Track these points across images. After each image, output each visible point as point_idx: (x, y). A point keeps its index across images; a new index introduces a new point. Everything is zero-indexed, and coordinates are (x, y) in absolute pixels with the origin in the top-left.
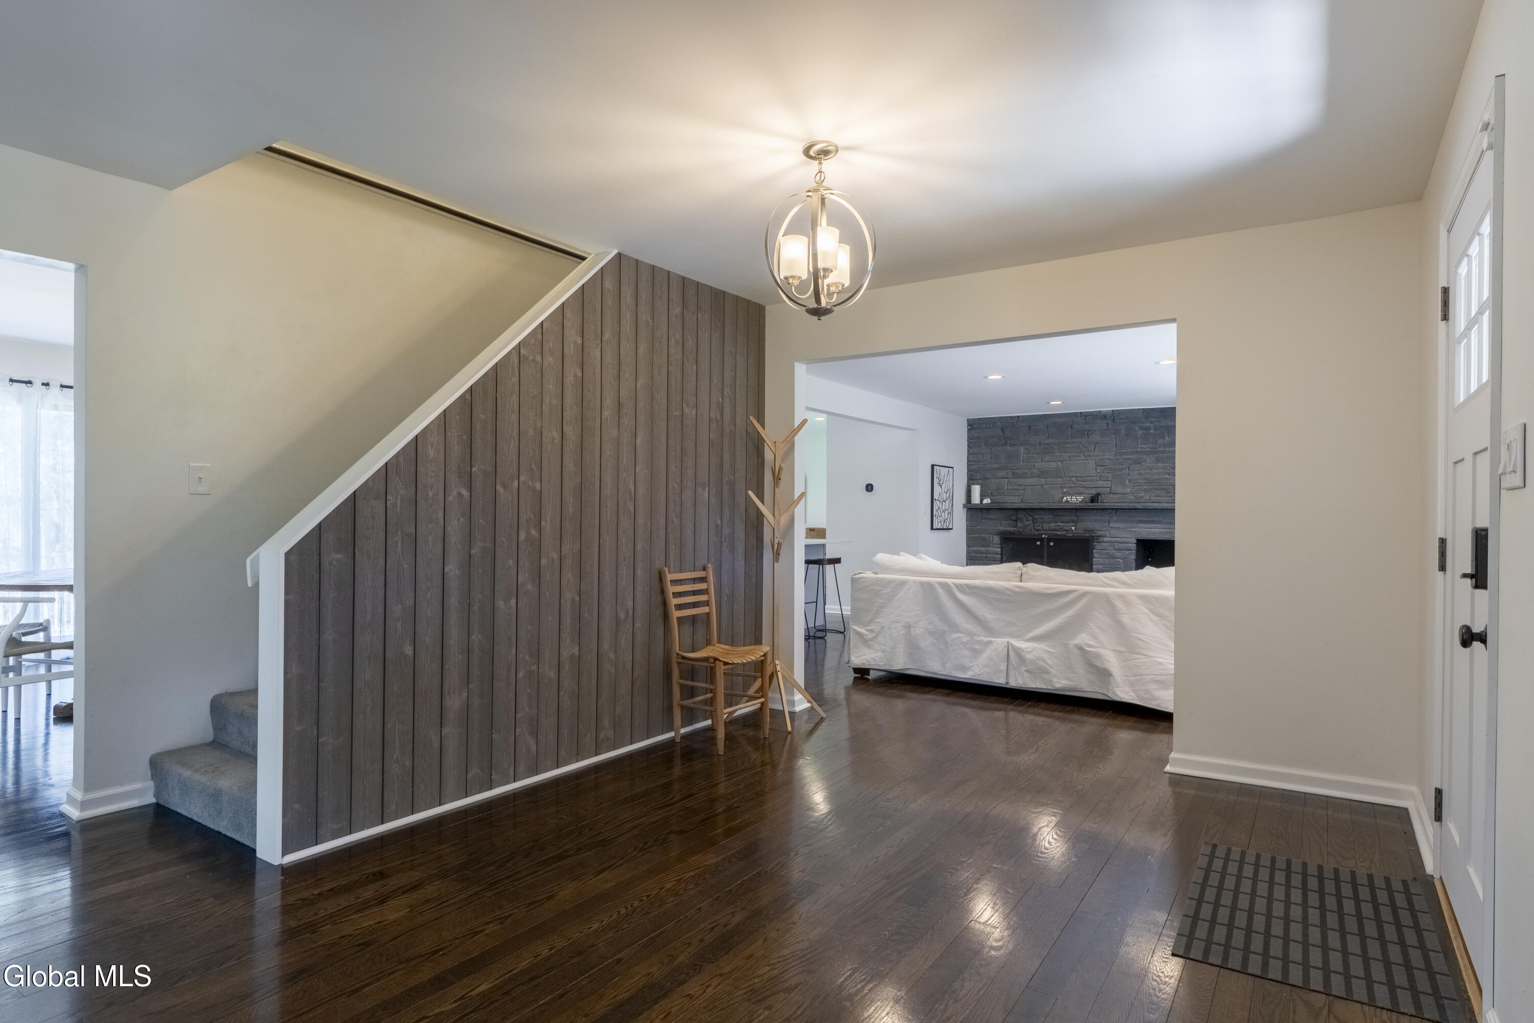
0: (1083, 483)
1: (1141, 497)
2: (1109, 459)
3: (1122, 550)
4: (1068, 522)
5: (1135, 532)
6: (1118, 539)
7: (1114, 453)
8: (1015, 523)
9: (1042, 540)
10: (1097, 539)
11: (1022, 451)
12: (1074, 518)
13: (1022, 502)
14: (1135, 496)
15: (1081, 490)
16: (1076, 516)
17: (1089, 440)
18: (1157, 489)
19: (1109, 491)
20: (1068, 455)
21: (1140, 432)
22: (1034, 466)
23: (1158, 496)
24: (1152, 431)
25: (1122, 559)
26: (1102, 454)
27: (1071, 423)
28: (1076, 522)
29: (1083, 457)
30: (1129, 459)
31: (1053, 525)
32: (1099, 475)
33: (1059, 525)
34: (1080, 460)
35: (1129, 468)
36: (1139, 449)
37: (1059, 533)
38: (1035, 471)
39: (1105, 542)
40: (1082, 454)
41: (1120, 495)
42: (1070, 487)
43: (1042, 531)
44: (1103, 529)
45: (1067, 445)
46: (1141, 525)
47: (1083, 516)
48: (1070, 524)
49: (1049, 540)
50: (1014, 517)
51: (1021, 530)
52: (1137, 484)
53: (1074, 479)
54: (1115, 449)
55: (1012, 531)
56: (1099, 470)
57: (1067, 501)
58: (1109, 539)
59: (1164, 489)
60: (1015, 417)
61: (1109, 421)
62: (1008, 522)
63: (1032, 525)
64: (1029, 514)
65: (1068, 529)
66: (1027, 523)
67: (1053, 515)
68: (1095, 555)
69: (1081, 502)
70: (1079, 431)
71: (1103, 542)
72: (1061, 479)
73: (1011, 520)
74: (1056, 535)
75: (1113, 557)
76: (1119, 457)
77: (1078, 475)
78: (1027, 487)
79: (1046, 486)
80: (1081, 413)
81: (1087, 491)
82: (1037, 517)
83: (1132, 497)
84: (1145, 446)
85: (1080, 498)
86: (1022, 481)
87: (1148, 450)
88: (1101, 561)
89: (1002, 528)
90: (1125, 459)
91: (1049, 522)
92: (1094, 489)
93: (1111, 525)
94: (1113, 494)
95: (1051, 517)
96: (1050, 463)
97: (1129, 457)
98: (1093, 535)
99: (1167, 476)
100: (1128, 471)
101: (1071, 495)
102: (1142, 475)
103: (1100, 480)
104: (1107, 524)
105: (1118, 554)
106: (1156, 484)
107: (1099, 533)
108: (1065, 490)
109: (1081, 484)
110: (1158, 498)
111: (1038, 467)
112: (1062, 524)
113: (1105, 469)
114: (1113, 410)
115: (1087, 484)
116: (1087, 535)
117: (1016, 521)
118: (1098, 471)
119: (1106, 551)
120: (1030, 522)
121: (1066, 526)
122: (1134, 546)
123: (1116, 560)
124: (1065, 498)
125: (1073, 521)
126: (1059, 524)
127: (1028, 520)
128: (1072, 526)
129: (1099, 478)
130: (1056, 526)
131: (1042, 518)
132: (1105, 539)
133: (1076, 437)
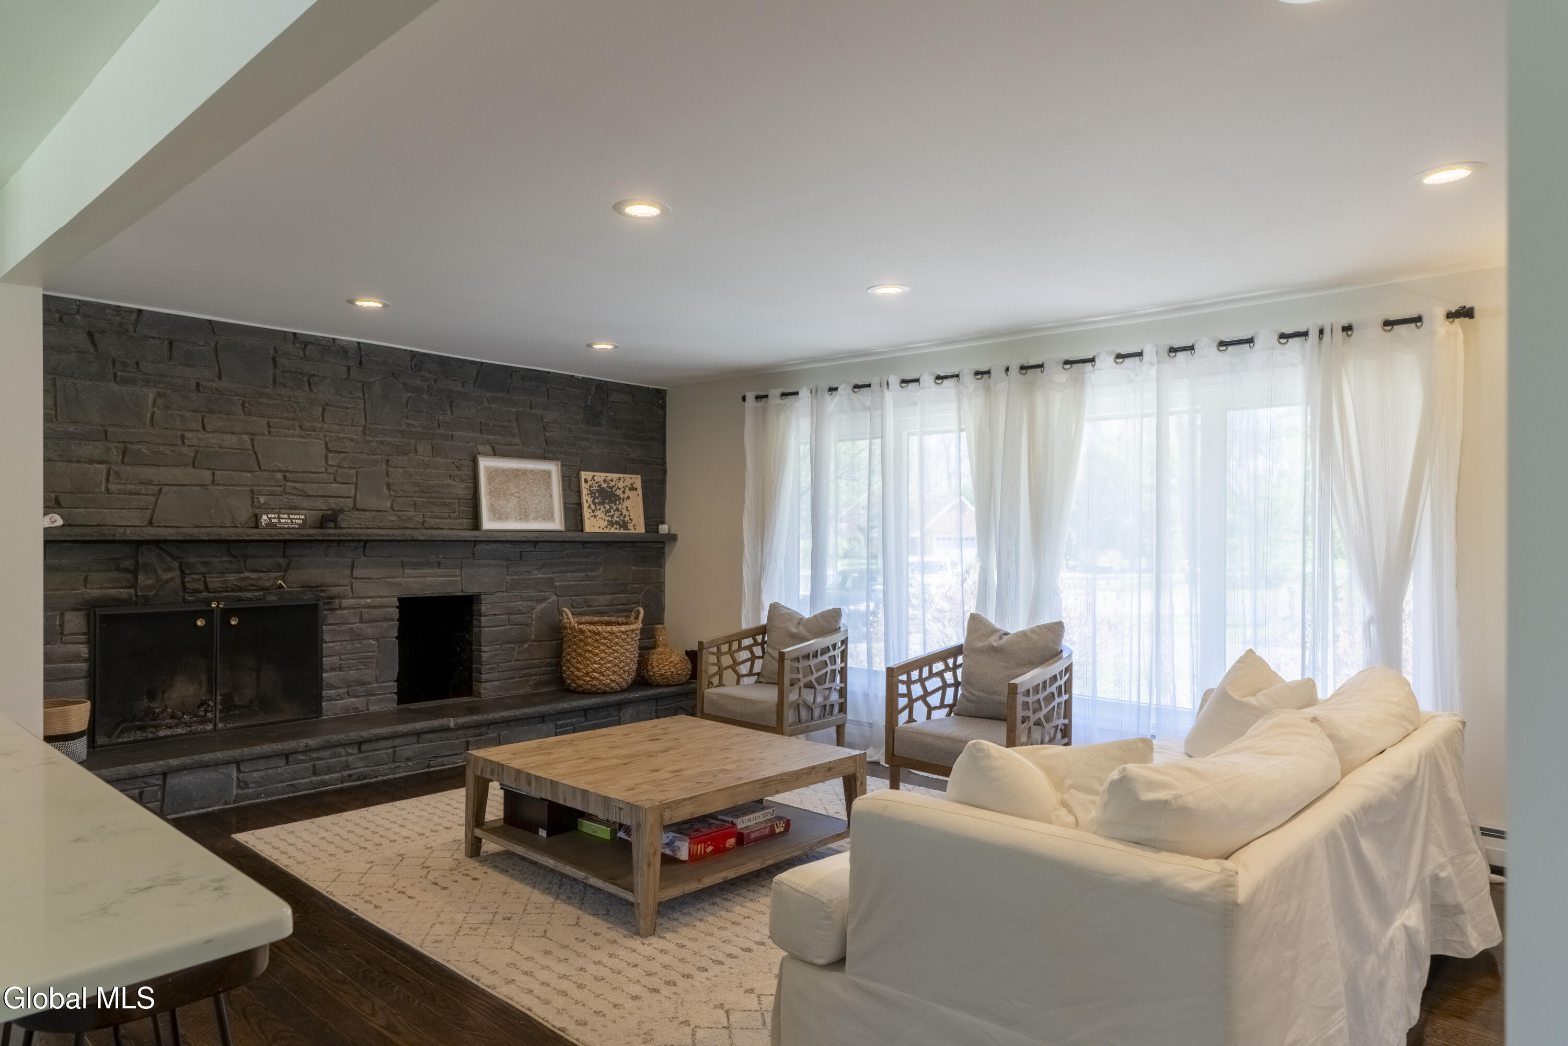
0: (298, 485)
1: (410, 518)
2: (352, 440)
3: (377, 621)
4: (269, 571)
5: (399, 584)
6: (369, 600)
7: (361, 429)
8: (130, 576)
9: (208, 614)
10: (329, 603)
11: (151, 397)
12: (283, 562)
13: (150, 523)
14: (398, 516)
15: (297, 501)
16: (284, 556)
17: (312, 396)
18: (434, 504)
19: (351, 506)
20: (265, 421)
21: (406, 395)
22: (183, 437)
23: (437, 517)
24: (425, 397)
25: (376, 639)
26: (338, 428)
27: (272, 352)
28: (286, 570)
29: (298, 431)
30: (389, 443)
31: (232, 577)
32: (331, 470)
33: (249, 578)
34: (293, 436)
35: (387, 461)
36: (404, 426)
37: (248, 595)
38: (185, 450)
39: (345, 609)
40: (297, 424)
41: (374, 514)
42: (272, 494)
43: (205, 594)
44: (342, 583)
45: (264, 400)
46: (408, 571)
47: (301, 556)
48: (273, 575)
49: (227, 613)
50: (127, 563)
51: (151, 594)
52: (401, 493)
53: (279, 476)
54: (363, 422)
55: (125, 596)
56: (333, 460)
57: (270, 525)
58: (352, 601)
59: (446, 505)
60: (130, 311)
61: (351, 363)
62: (110, 575)
63: (178, 581)
64: (171, 556)
65: (267, 584)
66: (165, 576)
67: (232, 555)
68: (327, 637)
69: (301, 527)
70: (290, 372)
71: (341, 608)
72: (249, 475)
73: (118, 569)
74: (240, 600)
75: (361, 637)
76: (371, 439)
77: (290, 468)
78: (165, 489)
79: (212, 489)
80: (295, 334)
81: (306, 503)
82: (192, 560)
83: (394, 518)
84: (416, 423)
85: (298, 518)
86: (149, 473)
87: (420, 429)
88: (337, 646)
89: (95, 592)
90: (382, 443)
91: (222, 573)
92: (321, 500)
93: (357, 573)
94: (358, 510)
95: (226, 559)
96: (225, 437)
97: (388, 439)
98: (323, 594)
99: (450, 481)
100: (384, 466)
101: (278, 510)
102: (410, 476)
103: (335, 481)
104: (349, 571)
105: (369, 630)
106: (434, 494)
107: (335, 590)
108: (262, 500)
109: (296, 488)
110: (438, 520)
111: (195, 442)
112: (253, 576)
113: (344, 458)
114: (359, 343)
115: (310, 488)
116: (310, 595)
117: (135, 572)
118: (330, 463)
119: (345, 627)
120: (176, 573)
121: (267, 579)
122: (395, 613)
123: (364, 642)
124: (264, 517)
125: (278, 568)
126: (247, 574)
127: (169, 569)
128: (277, 578)
129: (332, 477)
130: (241, 579)
131: (205, 564)
132: (345, 603)
133: (284, 386)
